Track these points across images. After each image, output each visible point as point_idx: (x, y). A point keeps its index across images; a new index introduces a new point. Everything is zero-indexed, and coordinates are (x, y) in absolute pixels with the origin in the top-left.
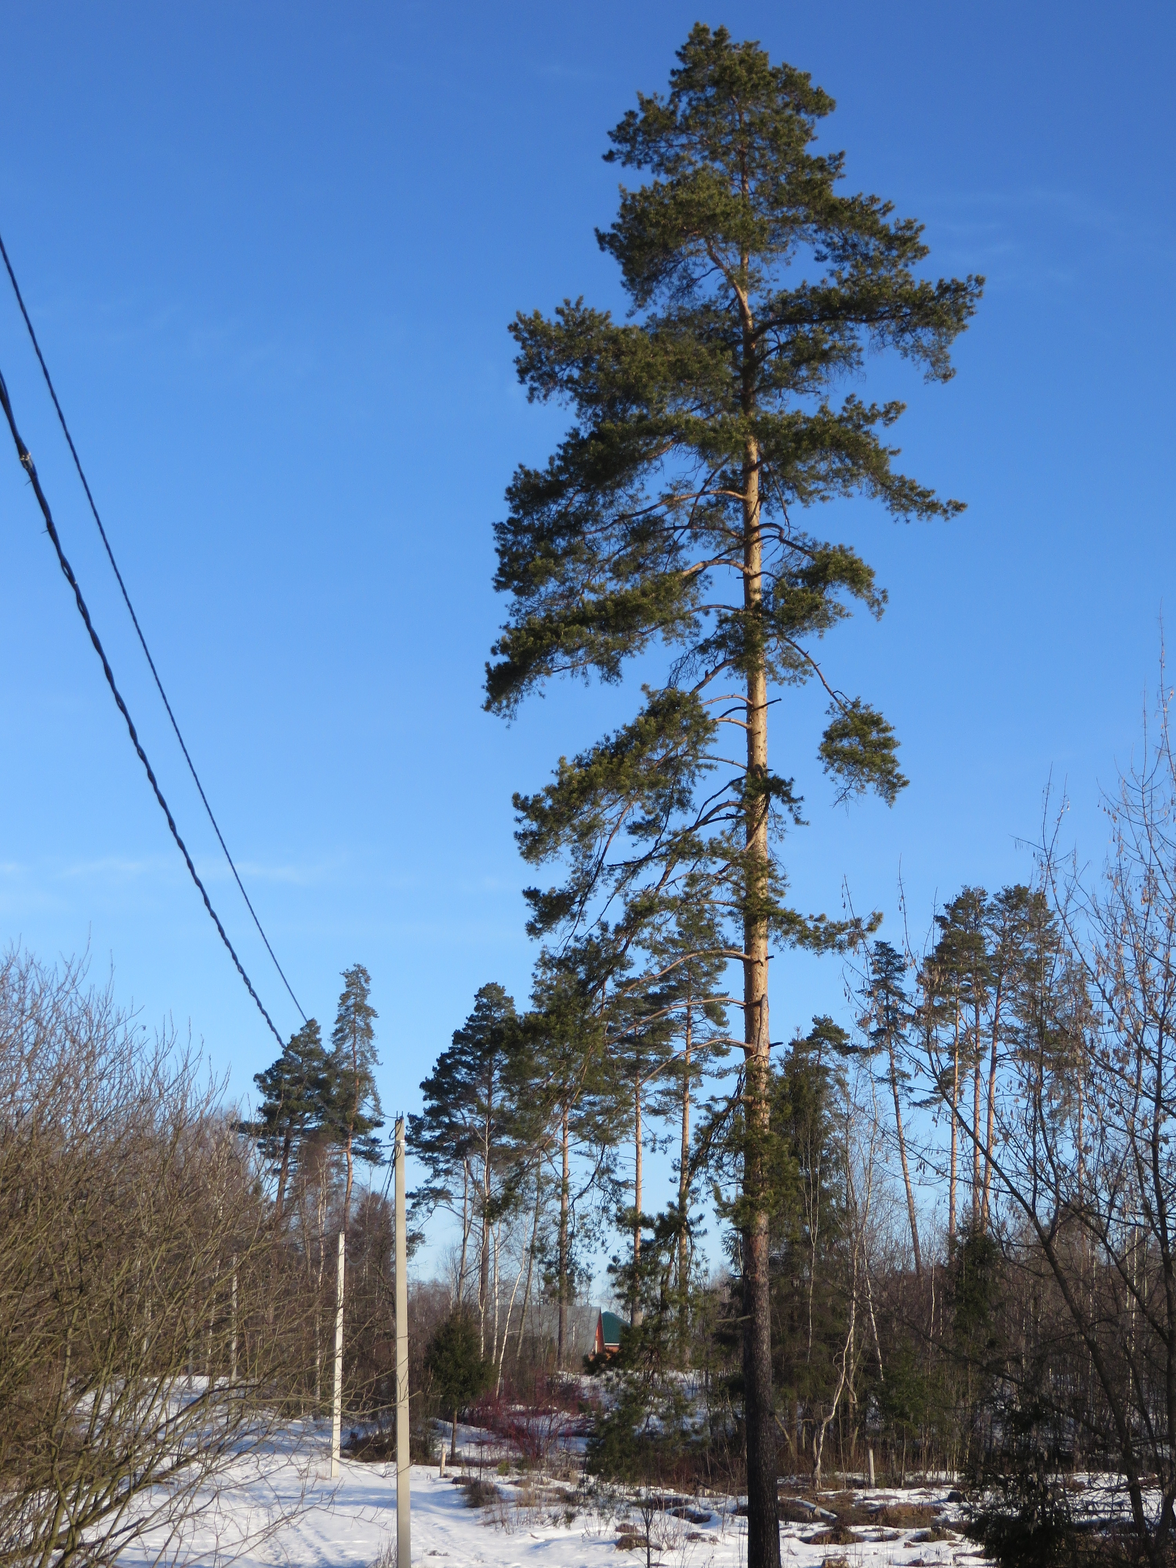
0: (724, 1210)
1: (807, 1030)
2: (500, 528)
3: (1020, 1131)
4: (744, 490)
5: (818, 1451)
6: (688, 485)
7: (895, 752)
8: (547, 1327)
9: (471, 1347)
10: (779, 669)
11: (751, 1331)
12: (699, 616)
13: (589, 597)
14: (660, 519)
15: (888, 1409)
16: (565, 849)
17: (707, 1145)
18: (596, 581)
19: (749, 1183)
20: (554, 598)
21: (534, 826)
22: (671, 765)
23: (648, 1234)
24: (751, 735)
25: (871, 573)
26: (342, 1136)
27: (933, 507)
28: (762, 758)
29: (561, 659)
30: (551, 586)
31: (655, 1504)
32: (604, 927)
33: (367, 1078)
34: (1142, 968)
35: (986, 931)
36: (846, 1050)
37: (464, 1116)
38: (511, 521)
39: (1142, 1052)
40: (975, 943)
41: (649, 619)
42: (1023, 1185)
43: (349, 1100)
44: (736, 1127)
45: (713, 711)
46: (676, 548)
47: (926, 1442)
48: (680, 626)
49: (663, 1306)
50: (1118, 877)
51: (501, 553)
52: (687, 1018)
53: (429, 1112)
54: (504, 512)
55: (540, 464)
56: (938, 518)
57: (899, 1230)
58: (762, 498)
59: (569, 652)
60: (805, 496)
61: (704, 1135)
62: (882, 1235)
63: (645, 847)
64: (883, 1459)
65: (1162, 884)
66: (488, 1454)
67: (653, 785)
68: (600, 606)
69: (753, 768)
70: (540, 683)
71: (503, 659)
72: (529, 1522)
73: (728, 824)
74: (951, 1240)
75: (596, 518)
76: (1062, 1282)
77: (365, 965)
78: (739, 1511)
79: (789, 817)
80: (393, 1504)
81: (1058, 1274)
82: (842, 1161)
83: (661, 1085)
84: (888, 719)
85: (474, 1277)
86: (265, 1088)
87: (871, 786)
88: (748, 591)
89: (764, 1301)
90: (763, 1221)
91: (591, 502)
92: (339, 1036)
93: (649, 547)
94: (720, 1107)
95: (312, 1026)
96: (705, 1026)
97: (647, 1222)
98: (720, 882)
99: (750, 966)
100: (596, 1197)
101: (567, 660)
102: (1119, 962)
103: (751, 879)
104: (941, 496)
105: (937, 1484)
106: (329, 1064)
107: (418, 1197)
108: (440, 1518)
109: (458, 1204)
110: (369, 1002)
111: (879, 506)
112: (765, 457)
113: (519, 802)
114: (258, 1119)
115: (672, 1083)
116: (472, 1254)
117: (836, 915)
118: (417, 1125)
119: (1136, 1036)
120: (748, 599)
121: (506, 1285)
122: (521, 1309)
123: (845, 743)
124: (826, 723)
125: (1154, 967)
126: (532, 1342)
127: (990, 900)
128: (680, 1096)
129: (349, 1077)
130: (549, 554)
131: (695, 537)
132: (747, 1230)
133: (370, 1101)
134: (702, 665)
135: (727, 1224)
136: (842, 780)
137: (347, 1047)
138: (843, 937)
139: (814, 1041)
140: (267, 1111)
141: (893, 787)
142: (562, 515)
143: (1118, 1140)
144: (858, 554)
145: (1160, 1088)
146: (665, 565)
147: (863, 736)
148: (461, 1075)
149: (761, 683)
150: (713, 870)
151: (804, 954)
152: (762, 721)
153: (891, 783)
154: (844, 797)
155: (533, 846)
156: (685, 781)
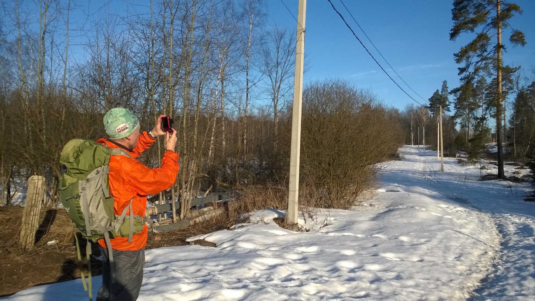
2: (452, 10)
5: (525, 155)
7: (524, 38)
10: (503, 26)
12: (487, 20)
16: (464, 61)
20: (462, 20)
21: (458, 58)
22: (483, 45)
23: (478, 120)
24: (498, 38)
25: (519, 7)
26: (443, 107)
28: (500, 42)
29: (462, 30)
30: (461, 18)
32: (471, 73)
33: (447, 98)
38: (454, 8)
43: (444, 102)
45: (489, 36)
46: (485, 8)
48: (483, 22)
49: (482, 131)
51: (453, 14)
54: (453, 7)
63: (479, 59)
66: (465, 156)
67: (480, 48)
68: (469, 21)
69: (498, 44)
70: (459, 35)
71: (452, 32)
73: (493, 54)
75: (469, 6)
77: (446, 80)
79: (504, 51)
84: (523, 32)
86: (430, 101)
87: (519, 45)
92: (442, 92)
93: (480, 8)
95: (438, 90)
98: (491, 63)
99: (498, 77)
101: (464, 30)
106: (441, 96)
110: (447, 86)
113: (455, 55)
114: (429, 106)
118: (456, 105)
120: (497, 15)
123: (514, 38)
124: (511, 35)
129: (444, 98)
130: (460, 13)
131: (489, 5)
133: (448, 102)
134: (488, 28)
136: (513, 44)
137: (443, 93)
138: (513, 70)
140: (431, 104)
142: (463, 6)
144: (517, 4)
146: (482, 11)
147: (518, 36)
149: (500, 29)
150: (490, 62)
152: (500, 35)
153: (523, 44)
154: (514, 47)
155: (458, 61)
156: (486, 47)
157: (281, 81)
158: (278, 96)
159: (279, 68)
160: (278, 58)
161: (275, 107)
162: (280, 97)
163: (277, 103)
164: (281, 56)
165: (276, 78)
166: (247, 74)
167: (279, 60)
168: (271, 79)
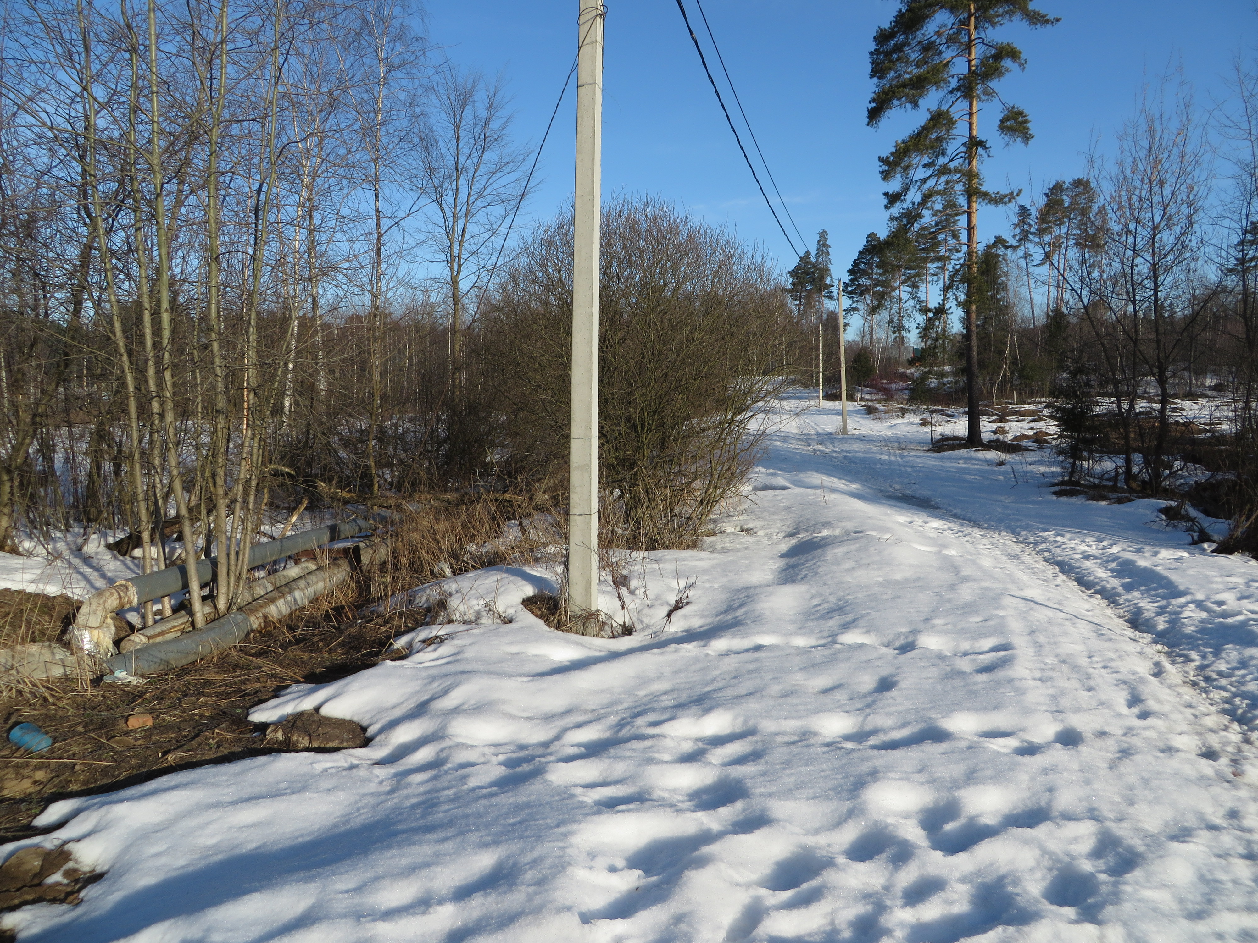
0: (959, 304)
1: (992, 241)
2: (871, 53)
3: (1076, 267)
4: (968, 25)
5: (995, 392)
6: (945, 25)
7: (1029, 125)
8: (894, 354)
9: (867, 359)
10: (982, 97)
11: (969, 348)
12: (950, 79)
13: (907, 76)
14: (934, 42)
15: (1021, 377)
16: (898, 176)
17: (953, 281)
18: (909, 70)
19: (968, 295)
20: (893, 79)
21: (886, 168)
22: (939, 139)
23: (931, 315)
24: (971, 125)
25: (1020, 53)
26: (820, 290)
27: (1047, 21)
28: (975, 133)
29: (896, 102)
30: (892, 74)
31: (935, 411)
32: (913, 204)
33: (828, 270)
34: (1130, 199)
35: (1065, 197)
36: (1007, 247)
37: (863, 281)
38: (875, 50)
39: (1128, 232)
40: (1060, 202)
41: (930, 83)
42: (1077, 286)
44: (964, 274)
45: (956, 117)
46: (941, 53)
47: (1036, 388)
48: (942, 84)
49: (937, 340)
50: (1121, 164)
51: (872, 63)
52: (945, 240)
53: (850, 280)
54: (872, 47)
55: (886, 25)
56: (1049, 26)
57: (1027, 312)
58: (976, 28)
59: (899, 99)
60: (993, 24)
61: (951, 278)
62: (1020, 314)
63: (929, 172)
64: (1019, 394)
65: (1140, 165)
66: (874, 397)
67: (932, 148)
68: (911, 79)
69: (971, 137)
70: (888, 113)
71: (873, 105)
72: (889, 418)
73: (961, 160)
74: (1048, 315)
75: (908, 44)
76: (1092, 322)
77: (826, 229)
78: (965, 413)
79: (985, 155)
80: (841, 414)
81: (1090, 318)
82: (1005, 288)
83: (935, 265)
84: (1026, 112)
85: (868, 337)
86: (791, 276)
87: (1019, 140)
88: (970, 66)
89: (974, 337)
90: (974, 307)
91: (907, 38)
92: (817, 256)
93: (930, 54)
94: (958, 267)
95: (808, 253)
96: (952, 242)
97: (930, 310)
98: (958, 182)
99: (969, 214)
100: (912, 302)
101: (898, 103)
102: (1120, 196)
103: (970, 181)
104: (1051, 17)
105: (1040, 403)
106: (814, 266)
107: (847, 311)
108: (857, 418)
109: (861, 312)
110: (828, 243)
111: (1025, 23)
112: (977, 10)
113: (881, 159)
114: (790, 287)
115: (940, 264)
116: (867, 329)
117: (1004, 191)
118: (846, 285)
119: (1126, 225)
120: (970, 69)
121: (879, 340)
122: (885, 348)
123: (1008, 123)
124: (1001, 116)
125: (1135, 198)
126: (889, 359)
127: (1067, 185)
128: (943, 268)
129: (821, 269)
130: (890, 61)
131: (948, 47)
132: (968, 313)
133: (829, 278)
134: (951, 98)
135: (960, 309)
136: (1007, 138)
137: (820, 259)
138: (1006, 199)
139: (995, 245)
140: (793, 284)
141: (1028, 139)
142: (895, 45)
143: (1117, 265)
144: (1015, 45)
145: (1135, 245)
146: (936, 60)
147: (1015, 120)
148: (862, 266)
149: (975, 103)
150: (955, 178)
151: (991, 207)
152: (975, 119)
153: (1027, 137)
154: (1008, 145)
155: (886, 176)
156: (944, 145)
157: (466, 215)
158: (460, 253)
159: (462, 181)
160: (457, 154)
161: (454, 283)
162: (464, 255)
163: (459, 272)
164: (466, 151)
165: (455, 207)
166: (376, 195)
167: (462, 160)
168: (442, 208)
